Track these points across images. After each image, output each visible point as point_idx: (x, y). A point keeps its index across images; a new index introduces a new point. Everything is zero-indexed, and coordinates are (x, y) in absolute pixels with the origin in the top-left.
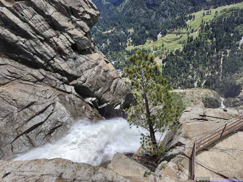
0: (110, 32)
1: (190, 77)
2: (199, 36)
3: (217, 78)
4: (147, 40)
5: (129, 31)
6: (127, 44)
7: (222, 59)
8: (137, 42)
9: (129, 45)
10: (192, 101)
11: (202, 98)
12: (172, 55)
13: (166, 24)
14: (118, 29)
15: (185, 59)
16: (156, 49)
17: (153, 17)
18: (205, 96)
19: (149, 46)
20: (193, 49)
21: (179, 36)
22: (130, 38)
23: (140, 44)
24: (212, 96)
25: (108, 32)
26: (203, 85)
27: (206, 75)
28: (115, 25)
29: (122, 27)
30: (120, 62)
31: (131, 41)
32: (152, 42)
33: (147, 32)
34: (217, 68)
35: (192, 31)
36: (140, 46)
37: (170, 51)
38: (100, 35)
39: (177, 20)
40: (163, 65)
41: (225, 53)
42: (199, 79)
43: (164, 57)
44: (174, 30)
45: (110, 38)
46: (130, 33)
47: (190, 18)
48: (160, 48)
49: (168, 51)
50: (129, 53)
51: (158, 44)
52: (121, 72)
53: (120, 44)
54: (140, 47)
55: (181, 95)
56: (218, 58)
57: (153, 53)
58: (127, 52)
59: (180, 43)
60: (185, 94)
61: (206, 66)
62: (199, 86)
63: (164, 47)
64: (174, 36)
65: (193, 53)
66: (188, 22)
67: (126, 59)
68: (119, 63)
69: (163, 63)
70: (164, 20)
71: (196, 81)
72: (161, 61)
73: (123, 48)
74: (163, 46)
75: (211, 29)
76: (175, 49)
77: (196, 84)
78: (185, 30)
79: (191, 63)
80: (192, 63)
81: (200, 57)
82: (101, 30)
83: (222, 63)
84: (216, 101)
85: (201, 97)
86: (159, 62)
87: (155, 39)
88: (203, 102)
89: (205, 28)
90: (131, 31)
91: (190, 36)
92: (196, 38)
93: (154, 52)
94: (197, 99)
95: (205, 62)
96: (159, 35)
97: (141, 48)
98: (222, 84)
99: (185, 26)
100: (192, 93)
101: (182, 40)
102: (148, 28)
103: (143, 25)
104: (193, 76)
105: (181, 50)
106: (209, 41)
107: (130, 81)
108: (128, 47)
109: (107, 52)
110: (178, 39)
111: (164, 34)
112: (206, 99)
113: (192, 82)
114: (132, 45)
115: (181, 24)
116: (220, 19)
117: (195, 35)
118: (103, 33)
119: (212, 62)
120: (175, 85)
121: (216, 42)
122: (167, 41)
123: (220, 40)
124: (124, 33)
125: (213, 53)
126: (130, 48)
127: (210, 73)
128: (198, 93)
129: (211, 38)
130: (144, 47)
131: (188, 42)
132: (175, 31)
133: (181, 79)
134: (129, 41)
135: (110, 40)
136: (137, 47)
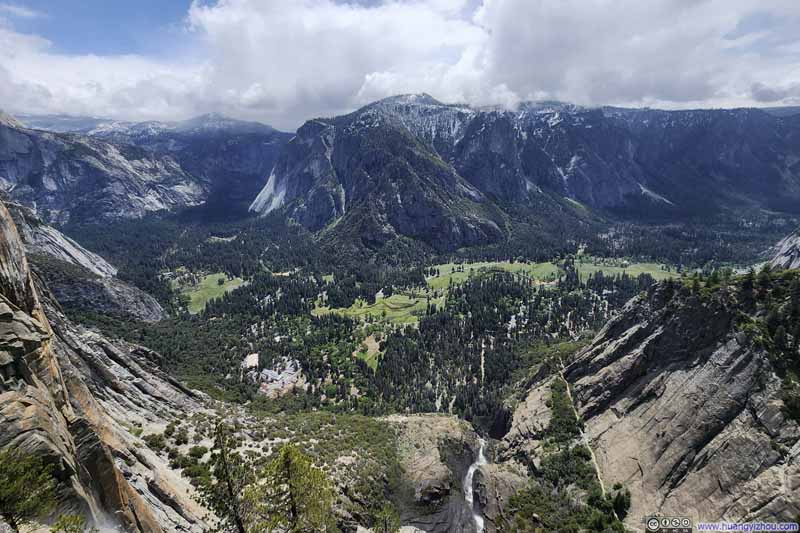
0: (287, 274)
1: (429, 385)
2: (446, 305)
3: (476, 393)
4: (357, 300)
5: (324, 278)
6: (316, 303)
7: (483, 352)
8: (335, 301)
9: (320, 306)
10: (417, 446)
11: (438, 438)
12: (398, 334)
13: (394, 276)
14: (305, 272)
15: (421, 346)
16: (371, 321)
17: (372, 261)
18: (443, 435)
19: (358, 311)
20: (436, 329)
21: (413, 301)
22: (325, 293)
23: (342, 306)
24: (458, 434)
25: (284, 274)
26: (451, 404)
27: (458, 383)
28: (301, 264)
29: (313, 269)
30: (294, 340)
31: (326, 298)
32: (365, 304)
33: (358, 285)
34: (476, 370)
35: (435, 296)
36: (341, 309)
37: (395, 328)
38: (266, 278)
39: (412, 272)
40: (380, 356)
41: (488, 342)
42: (445, 391)
43: (384, 337)
44: (405, 289)
45: (285, 288)
46: (325, 282)
47: (433, 272)
48: (377, 317)
49: (393, 326)
50: (316, 322)
51: (375, 311)
52: (290, 362)
53: (303, 300)
54: (340, 312)
55: (397, 431)
56: (477, 350)
57: (363, 328)
58: (312, 318)
59: (414, 313)
60: (405, 427)
61: (458, 365)
62: (445, 407)
63: (387, 316)
64: (404, 299)
65: (434, 336)
66: (429, 279)
67: (309, 333)
68: (290, 340)
69: (381, 350)
70: (390, 268)
71: (439, 395)
72: (377, 345)
73: (307, 309)
74: (384, 314)
75: (464, 295)
76: (405, 324)
77: (438, 404)
78: (423, 292)
79: (431, 356)
80: (434, 354)
81: (447, 345)
82: (270, 269)
83: (483, 362)
84: (466, 446)
85: (437, 436)
86: (372, 346)
87: (371, 300)
88: (439, 448)
89: (454, 293)
90: (329, 279)
91: (431, 303)
92: (441, 309)
93: (366, 324)
94: (427, 440)
95: (456, 357)
96: (380, 295)
97: (342, 315)
98: (485, 406)
99: (424, 284)
100: (420, 425)
101: (417, 307)
102: (359, 279)
103: (352, 271)
104: (434, 383)
105: (416, 327)
106: (462, 316)
107: (306, 387)
108: (317, 308)
109: (271, 313)
110: (410, 306)
111: (388, 293)
112: (445, 442)
113: (432, 398)
114: (326, 306)
115: (417, 280)
116: (477, 281)
117: (440, 303)
118: (273, 274)
119: (466, 357)
120: (399, 403)
121: (473, 320)
122: (392, 306)
123: (479, 316)
124: (315, 281)
125: (468, 340)
126: (320, 312)
127: (464, 381)
128: (430, 426)
129: (465, 313)
130: (348, 313)
131: (428, 313)
132: (408, 291)
133: (412, 390)
134: (321, 297)
135: (283, 290)
136: (334, 311)
